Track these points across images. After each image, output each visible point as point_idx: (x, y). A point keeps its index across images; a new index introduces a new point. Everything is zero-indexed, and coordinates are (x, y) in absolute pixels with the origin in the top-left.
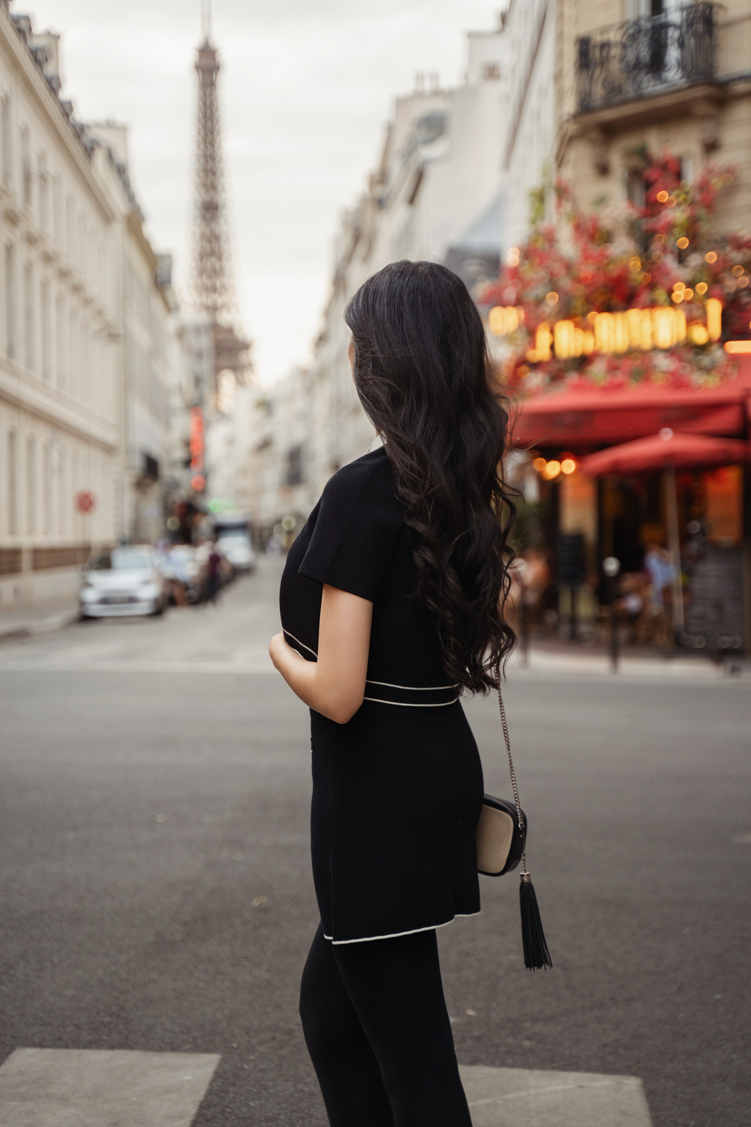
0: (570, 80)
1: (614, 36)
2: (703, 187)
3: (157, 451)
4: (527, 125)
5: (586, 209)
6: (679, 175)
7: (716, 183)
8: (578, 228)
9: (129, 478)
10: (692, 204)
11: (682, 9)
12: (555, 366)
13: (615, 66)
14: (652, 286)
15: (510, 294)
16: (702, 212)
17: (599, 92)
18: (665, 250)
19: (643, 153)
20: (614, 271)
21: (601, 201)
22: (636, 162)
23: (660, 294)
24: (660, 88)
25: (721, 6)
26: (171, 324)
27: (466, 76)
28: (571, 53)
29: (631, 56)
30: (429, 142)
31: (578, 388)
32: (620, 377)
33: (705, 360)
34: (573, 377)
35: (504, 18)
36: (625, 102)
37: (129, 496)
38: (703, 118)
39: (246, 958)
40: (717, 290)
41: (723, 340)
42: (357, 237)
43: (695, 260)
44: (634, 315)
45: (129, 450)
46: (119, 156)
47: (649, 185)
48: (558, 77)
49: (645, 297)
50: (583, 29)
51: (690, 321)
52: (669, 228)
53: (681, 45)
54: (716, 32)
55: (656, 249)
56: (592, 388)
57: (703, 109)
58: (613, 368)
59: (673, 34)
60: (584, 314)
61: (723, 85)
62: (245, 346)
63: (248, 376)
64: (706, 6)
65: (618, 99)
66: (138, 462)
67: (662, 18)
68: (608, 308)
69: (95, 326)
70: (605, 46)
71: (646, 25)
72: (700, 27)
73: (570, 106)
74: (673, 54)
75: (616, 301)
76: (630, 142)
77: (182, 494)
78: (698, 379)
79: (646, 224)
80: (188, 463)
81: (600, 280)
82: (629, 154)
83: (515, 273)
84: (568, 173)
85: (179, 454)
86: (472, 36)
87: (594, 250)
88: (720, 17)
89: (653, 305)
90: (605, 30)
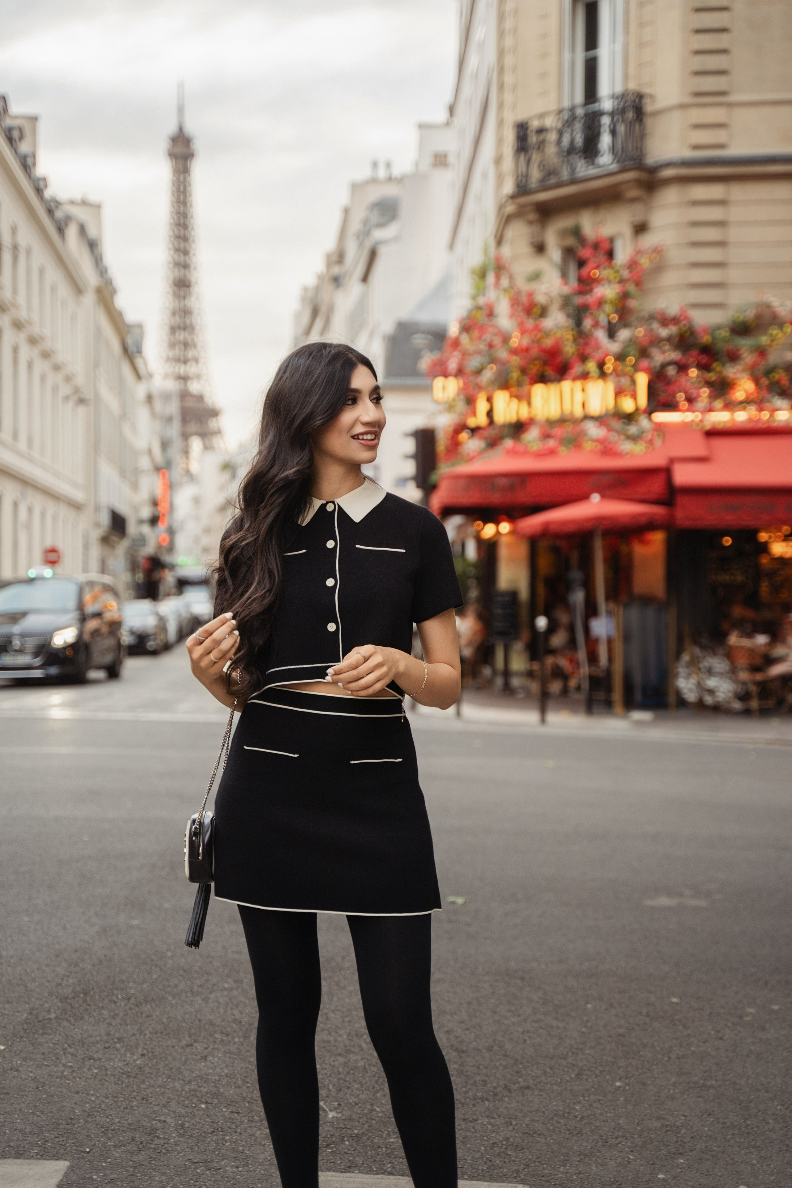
0: (508, 163)
1: (550, 122)
2: (632, 265)
3: (123, 509)
4: (471, 207)
5: (522, 285)
6: (610, 254)
7: (645, 262)
8: (515, 302)
9: (96, 534)
10: (622, 281)
11: (613, 97)
12: (492, 432)
13: (551, 150)
14: (583, 358)
15: (453, 365)
16: (631, 288)
17: (535, 174)
18: (596, 325)
19: (576, 232)
20: (548, 343)
21: (536, 277)
22: (570, 241)
23: (591, 366)
24: (592, 171)
25: (652, 97)
26: (141, 391)
27: (417, 164)
28: (510, 136)
29: (566, 140)
30: (381, 225)
31: (513, 453)
32: (551, 443)
33: (633, 429)
34: (508, 443)
35: (452, 109)
36: (560, 185)
37: (96, 551)
38: (634, 200)
39: (120, 1040)
40: (645, 363)
41: (650, 412)
42: (315, 313)
43: (624, 334)
44: (566, 385)
45: (97, 509)
46: (92, 232)
47: (581, 263)
48: (498, 160)
49: (577, 369)
50: (521, 116)
51: (619, 393)
52: (600, 303)
53: (613, 132)
54: (645, 120)
55: (588, 323)
56: (525, 453)
57: (633, 193)
58: (546, 436)
59: (606, 121)
60: (519, 384)
61: (653, 170)
62: (214, 413)
63: (216, 441)
64: (635, 95)
65: (553, 181)
66: (105, 519)
67: (595, 107)
68: (542, 379)
69: (65, 390)
70: (541, 131)
71: (580, 112)
72: (630, 115)
73: (509, 187)
74: (605, 140)
75: (550, 372)
76: (565, 222)
77: (149, 549)
78: (627, 446)
79: (578, 300)
80: (154, 521)
81: (535, 352)
82: (564, 233)
83: (456, 343)
84: (506, 251)
85: (146, 513)
86: (422, 126)
87: (530, 323)
88: (649, 107)
89: (585, 376)
90: (542, 116)
